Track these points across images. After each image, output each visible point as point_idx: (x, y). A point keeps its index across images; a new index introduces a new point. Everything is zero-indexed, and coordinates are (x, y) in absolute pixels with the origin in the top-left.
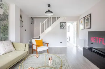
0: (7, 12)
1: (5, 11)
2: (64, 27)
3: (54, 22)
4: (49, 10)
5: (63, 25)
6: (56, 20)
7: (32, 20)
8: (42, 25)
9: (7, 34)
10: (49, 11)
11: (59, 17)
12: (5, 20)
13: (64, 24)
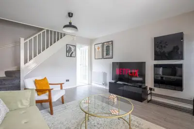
2: (73, 53)
4: (70, 23)
11: (64, 35)
13: (73, 48)
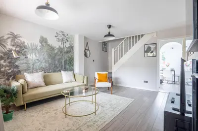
0: (72, 44)
1: (71, 43)
3: (133, 45)
4: (109, 33)
5: (149, 48)
6: (136, 42)
7: (105, 45)
8: (115, 52)
9: (73, 66)
10: (109, 35)
11: (142, 35)
12: (71, 52)
